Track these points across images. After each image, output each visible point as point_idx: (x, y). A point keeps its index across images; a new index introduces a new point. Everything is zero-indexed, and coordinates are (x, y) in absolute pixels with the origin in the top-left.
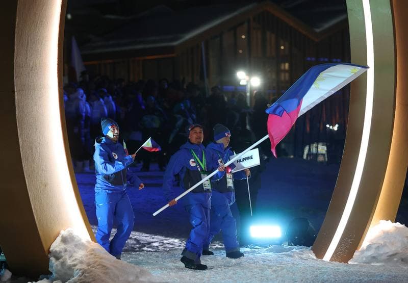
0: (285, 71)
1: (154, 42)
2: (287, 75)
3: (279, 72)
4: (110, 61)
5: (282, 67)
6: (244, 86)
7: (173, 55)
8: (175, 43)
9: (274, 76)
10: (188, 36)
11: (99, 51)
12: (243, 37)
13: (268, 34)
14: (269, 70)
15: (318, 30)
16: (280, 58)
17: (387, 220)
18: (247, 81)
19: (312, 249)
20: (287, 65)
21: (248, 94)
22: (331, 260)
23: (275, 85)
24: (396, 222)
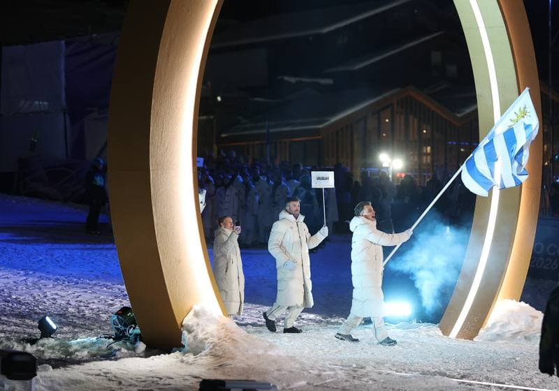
0: (427, 154)
1: (302, 124)
2: (429, 158)
3: (421, 154)
4: (257, 142)
5: (425, 151)
6: (387, 168)
7: (320, 137)
8: (320, 126)
9: (416, 159)
10: (334, 120)
11: (247, 133)
12: (387, 120)
13: (411, 117)
14: (411, 153)
15: (459, 115)
16: (422, 142)
17: (512, 300)
18: (390, 164)
19: (439, 327)
20: (429, 148)
21: (390, 176)
22: (457, 337)
23: (417, 167)
24: (520, 301)
